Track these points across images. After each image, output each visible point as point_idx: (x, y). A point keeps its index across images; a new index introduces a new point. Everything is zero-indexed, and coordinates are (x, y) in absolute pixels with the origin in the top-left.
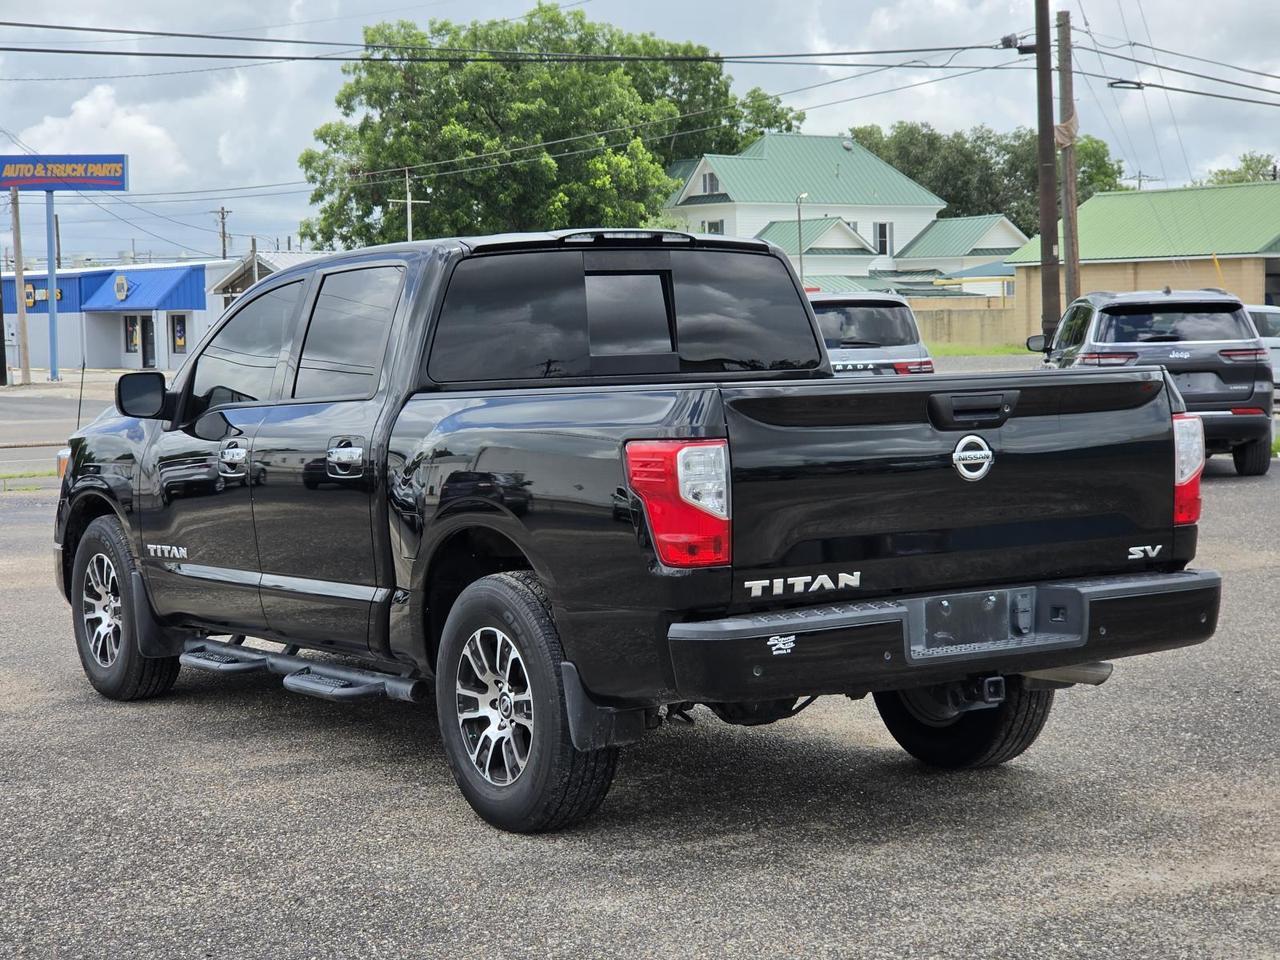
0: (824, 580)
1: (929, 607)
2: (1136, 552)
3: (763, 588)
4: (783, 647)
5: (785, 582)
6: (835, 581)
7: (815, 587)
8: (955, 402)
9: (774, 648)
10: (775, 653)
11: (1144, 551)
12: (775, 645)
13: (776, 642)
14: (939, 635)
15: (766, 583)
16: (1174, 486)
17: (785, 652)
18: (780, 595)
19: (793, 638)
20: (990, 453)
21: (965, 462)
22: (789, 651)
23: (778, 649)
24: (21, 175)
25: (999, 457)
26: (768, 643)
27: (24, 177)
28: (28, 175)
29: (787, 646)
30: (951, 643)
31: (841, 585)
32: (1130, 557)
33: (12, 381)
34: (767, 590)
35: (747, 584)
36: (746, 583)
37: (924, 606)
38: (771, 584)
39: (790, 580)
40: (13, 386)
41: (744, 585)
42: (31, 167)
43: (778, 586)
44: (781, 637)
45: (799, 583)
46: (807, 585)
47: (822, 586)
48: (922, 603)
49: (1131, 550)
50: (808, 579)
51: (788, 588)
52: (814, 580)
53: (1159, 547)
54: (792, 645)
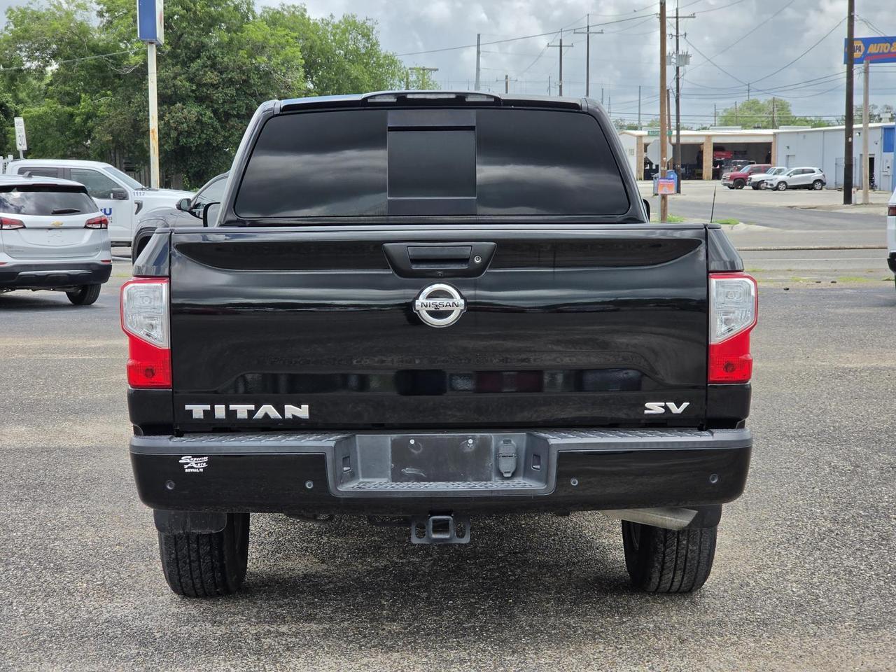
0: (268, 410)
1: (394, 443)
2: (655, 408)
3: (205, 411)
4: (195, 466)
5: (227, 408)
6: (282, 411)
7: (259, 414)
8: (411, 252)
9: (186, 466)
10: (186, 471)
11: (666, 407)
12: (187, 464)
13: (188, 461)
14: (408, 471)
15: (208, 407)
16: (708, 345)
17: (197, 470)
18: (222, 420)
19: (206, 459)
20: (462, 302)
21: (428, 309)
22: (202, 470)
23: (189, 468)
24: (881, 51)
25: (472, 307)
26: (180, 461)
27: (883, 53)
28: (886, 51)
29: (199, 466)
30: (419, 479)
31: (288, 415)
32: (646, 412)
33: (855, 200)
34: (209, 414)
35: (188, 407)
36: (186, 406)
37: (390, 442)
38: (213, 409)
39: (232, 407)
40: (856, 205)
41: (184, 407)
42: (889, 45)
43: (220, 411)
44: (193, 457)
45: (242, 410)
46: (251, 413)
47: (266, 415)
48: (388, 439)
49: (647, 405)
50: (252, 407)
51: (231, 414)
52: (257, 409)
53: (685, 405)
54: (205, 465)
